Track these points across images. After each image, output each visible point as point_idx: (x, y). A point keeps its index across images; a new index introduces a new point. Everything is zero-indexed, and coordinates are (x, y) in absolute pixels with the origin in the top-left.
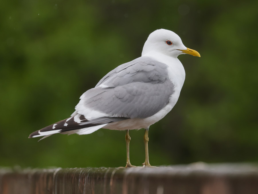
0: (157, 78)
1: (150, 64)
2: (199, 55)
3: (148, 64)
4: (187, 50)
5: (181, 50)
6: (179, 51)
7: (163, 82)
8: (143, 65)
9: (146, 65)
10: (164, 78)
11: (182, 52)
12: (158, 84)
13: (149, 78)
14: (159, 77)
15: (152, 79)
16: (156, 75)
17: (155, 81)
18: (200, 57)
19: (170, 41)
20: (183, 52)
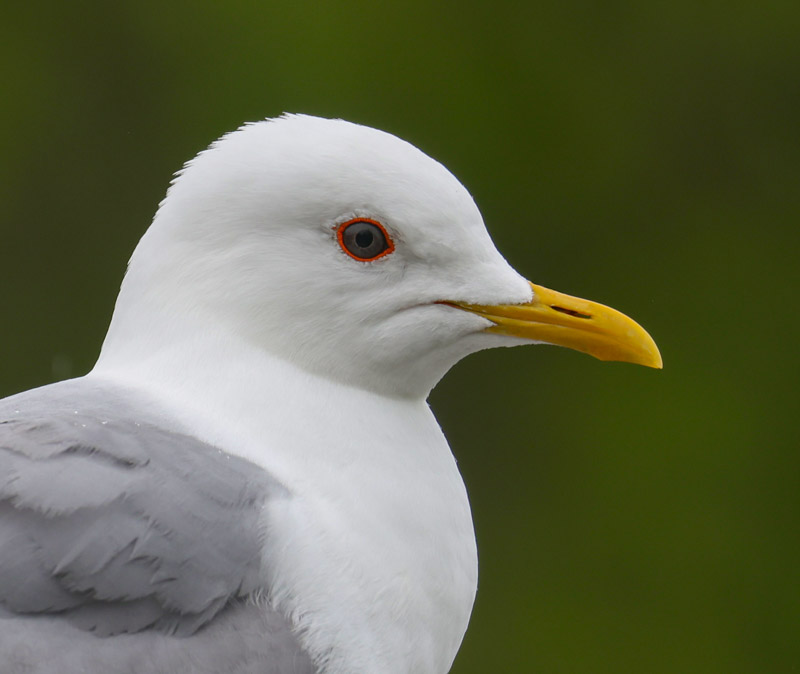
0: (138, 583)
1: (91, 451)
2: (649, 350)
3: (72, 451)
4: (533, 303)
5: (477, 309)
6: (460, 314)
7: (202, 628)
8: (19, 453)
9: (54, 457)
10: (221, 590)
11: (482, 321)
12: (147, 635)
13: (60, 576)
14: (163, 574)
15: (91, 591)
16: (136, 551)
17: (119, 604)
18: (659, 364)
19: (377, 226)
20: (497, 329)
